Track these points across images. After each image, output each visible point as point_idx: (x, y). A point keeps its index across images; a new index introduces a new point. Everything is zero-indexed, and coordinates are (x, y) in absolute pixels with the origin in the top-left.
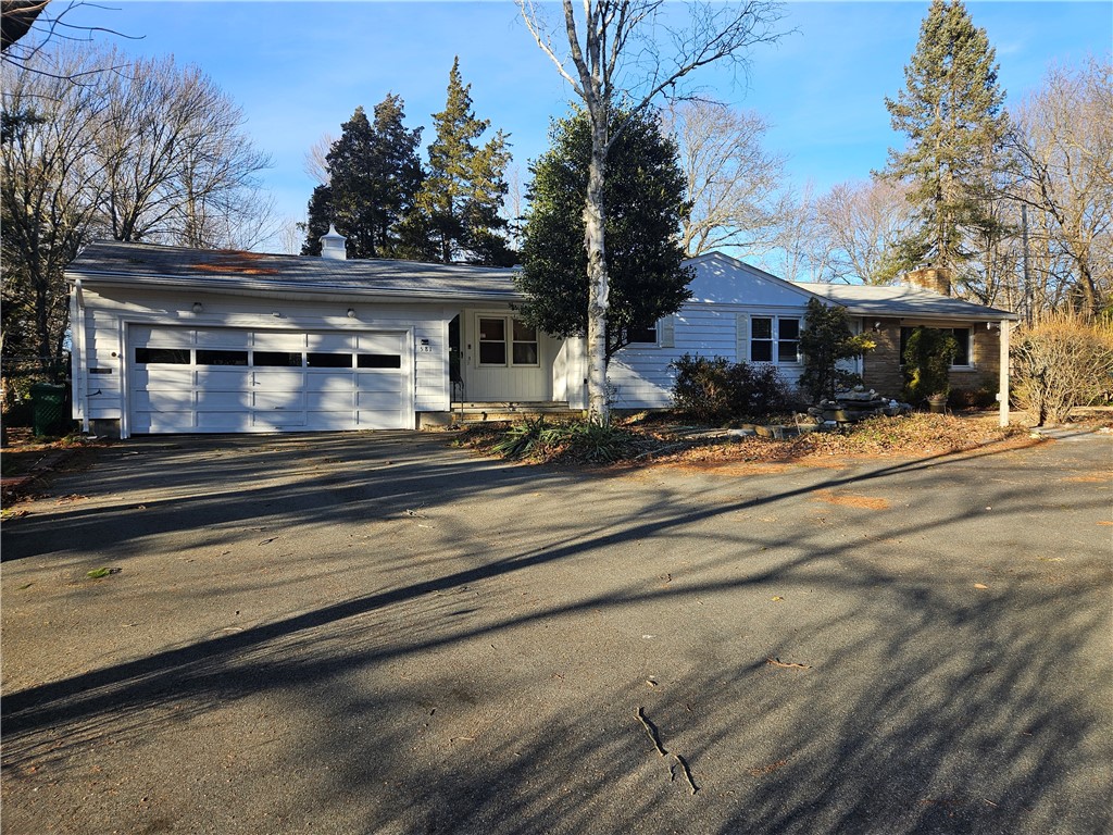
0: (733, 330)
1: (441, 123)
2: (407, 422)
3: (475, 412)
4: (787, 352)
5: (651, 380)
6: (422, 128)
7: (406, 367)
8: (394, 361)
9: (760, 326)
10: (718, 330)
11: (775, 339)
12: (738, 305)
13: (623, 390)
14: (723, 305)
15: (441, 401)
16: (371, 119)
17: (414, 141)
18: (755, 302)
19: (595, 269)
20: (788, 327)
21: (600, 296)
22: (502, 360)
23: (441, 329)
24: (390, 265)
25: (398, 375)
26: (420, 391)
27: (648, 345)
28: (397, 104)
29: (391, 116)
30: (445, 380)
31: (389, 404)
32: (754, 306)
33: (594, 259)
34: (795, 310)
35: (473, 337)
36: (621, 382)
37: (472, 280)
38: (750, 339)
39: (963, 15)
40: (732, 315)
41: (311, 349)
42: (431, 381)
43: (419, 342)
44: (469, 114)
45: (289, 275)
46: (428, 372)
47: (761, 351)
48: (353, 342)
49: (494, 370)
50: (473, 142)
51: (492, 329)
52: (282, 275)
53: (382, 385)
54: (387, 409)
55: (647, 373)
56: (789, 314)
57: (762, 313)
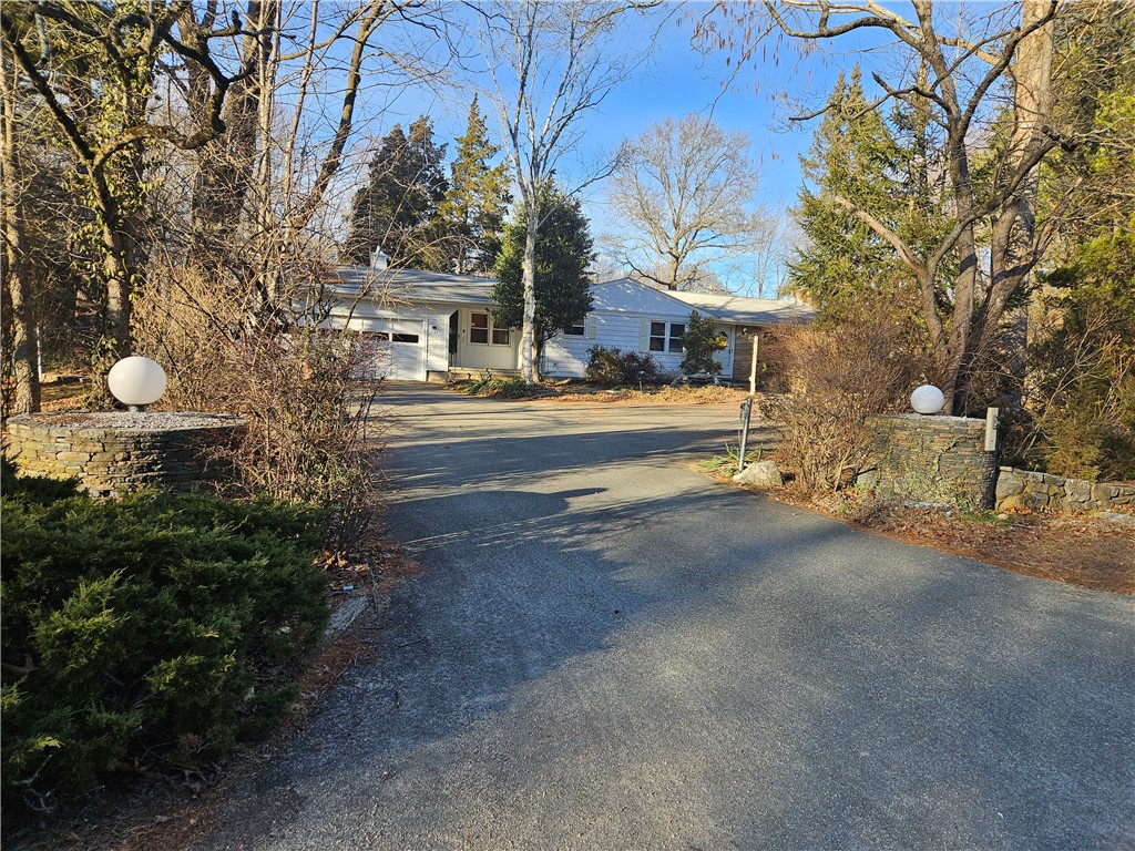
0: (638, 330)
1: (461, 146)
2: (421, 377)
3: (463, 372)
4: (675, 345)
5: (579, 359)
6: (447, 144)
7: (422, 343)
8: (415, 339)
9: (657, 328)
10: (627, 329)
11: (667, 336)
12: (641, 313)
13: (560, 365)
14: (630, 313)
15: (443, 365)
16: (406, 133)
17: (440, 155)
18: (654, 311)
19: (528, 295)
20: (677, 329)
21: (530, 310)
22: (485, 341)
23: (445, 320)
24: (415, 275)
25: (417, 347)
26: (431, 358)
27: (579, 337)
28: (428, 123)
29: (423, 133)
30: (446, 352)
31: (412, 364)
32: (652, 314)
33: (527, 290)
34: (682, 317)
35: (466, 325)
36: (560, 359)
37: (466, 287)
38: (649, 335)
39: (859, 93)
40: (638, 320)
41: (365, 328)
42: (438, 352)
43: (431, 328)
44: (484, 139)
45: (354, 283)
46: (436, 346)
47: (657, 344)
48: (390, 325)
49: (480, 346)
50: (487, 163)
51: (480, 320)
52: (350, 283)
53: (408, 353)
54: (411, 368)
55: (575, 354)
56: (679, 321)
57: (658, 319)
